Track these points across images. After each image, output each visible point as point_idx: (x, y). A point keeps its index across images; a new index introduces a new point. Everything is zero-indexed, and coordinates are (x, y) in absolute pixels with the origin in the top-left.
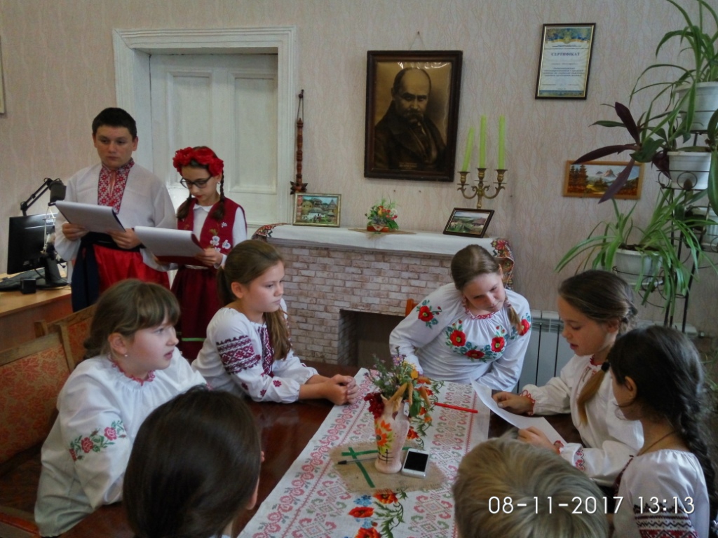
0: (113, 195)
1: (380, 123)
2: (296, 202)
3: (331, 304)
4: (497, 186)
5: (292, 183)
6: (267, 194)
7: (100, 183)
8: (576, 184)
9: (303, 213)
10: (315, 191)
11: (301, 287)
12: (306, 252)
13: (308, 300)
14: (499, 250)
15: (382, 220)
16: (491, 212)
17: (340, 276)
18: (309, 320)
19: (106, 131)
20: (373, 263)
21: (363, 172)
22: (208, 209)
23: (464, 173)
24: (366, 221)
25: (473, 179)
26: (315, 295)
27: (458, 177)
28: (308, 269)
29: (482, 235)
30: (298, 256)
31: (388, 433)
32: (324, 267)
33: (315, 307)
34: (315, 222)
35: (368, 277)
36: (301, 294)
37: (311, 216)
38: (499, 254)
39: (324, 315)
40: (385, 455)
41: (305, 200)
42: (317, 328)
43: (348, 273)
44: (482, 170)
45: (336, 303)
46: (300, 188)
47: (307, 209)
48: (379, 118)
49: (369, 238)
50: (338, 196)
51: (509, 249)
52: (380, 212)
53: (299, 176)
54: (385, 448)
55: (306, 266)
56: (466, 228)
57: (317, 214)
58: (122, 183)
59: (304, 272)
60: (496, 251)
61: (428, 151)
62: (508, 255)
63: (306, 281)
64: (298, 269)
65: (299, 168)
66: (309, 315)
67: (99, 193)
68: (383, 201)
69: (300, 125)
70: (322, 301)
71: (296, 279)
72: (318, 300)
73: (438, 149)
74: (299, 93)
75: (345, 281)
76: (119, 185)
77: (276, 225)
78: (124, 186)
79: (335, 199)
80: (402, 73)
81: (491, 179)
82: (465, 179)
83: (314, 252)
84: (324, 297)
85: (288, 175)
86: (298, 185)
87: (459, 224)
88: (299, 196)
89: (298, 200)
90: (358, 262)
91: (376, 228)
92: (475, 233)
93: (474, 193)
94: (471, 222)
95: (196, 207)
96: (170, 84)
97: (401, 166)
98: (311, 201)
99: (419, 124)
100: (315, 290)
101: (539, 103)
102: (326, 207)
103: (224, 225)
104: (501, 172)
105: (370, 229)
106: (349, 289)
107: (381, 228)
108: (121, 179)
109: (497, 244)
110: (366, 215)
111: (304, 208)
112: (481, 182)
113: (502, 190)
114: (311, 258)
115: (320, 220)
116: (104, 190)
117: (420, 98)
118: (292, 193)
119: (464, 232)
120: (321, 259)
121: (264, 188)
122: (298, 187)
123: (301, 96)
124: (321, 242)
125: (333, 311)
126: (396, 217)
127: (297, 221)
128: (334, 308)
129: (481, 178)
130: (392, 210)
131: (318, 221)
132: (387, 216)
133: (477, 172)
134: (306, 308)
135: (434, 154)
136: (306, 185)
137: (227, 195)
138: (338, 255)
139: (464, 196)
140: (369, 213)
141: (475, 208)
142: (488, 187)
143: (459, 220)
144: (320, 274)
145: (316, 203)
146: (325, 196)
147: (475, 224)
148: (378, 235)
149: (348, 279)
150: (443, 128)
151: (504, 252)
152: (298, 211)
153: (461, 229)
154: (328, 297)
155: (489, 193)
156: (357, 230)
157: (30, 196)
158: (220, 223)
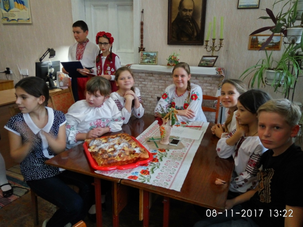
1: (174, 21)
2: (140, 55)
3: (153, 95)
4: (220, 46)
5: (139, 48)
6: (130, 53)
7: (77, 49)
8: (254, 45)
9: (143, 59)
10: (149, 51)
11: (142, 89)
12: (144, 75)
13: (145, 94)
14: (219, 72)
15: (173, 61)
16: (217, 57)
17: (157, 84)
18: (146, 101)
20: (170, 78)
21: (167, 42)
23: (207, 41)
24: (167, 62)
25: (210, 44)
26: (148, 92)
27: (205, 43)
28: (145, 81)
29: (213, 66)
30: (141, 76)
31: (164, 131)
32: (151, 81)
33: (148, 96)
34: (147, 63)
35: (168, 84)
37: (146, 61)
38: (218, 73)
39: (151, 99)
40: (163, 138)
41: (144, 54)
42: (148, 104)
43: (160, 83)
44: (214, 40)
45: (156, 95)
46: (142, 50)
47: (145, 58)
48: (173, 20)
49: (168, 68)
50: (157, 52)
51: (222, 71)
52: (172, 58)
53: (142, 45)
54: (163, 136)
55: (144, 80)
56: (207, 64)
57: (148, 60)
58: (84, 48)
59: (143, 83)
60: (218, 72)
61: (193, 32)
62: (222, 73)
63: (144, 86)
64: (141, 81)
65: (142, 41)
66: (145, 99)
67: (76, 52)
68: (174, 54)
69: (142, 24)
70: (150, 94)
71: (140, 85)
72: (149, 93)
73: (197, 31)
74: (142, 10)
75: (159, 86)
77: (132, 64)
79: (156, 54)
80: (182, 1)
81: (217, 43)
82: (207, 43)
83: (147, 75)
84: (151, 92)
85: (138, 45)
86: (141, 48)
87: (204, 62)
88: (141, 53)
89: (141, 55)
90: (164, 78)
91: (170, 64)
92: (210, 65)
93: (211, 49)
94: (209, 61)
95: (102, 57)
96: (92, 9)
97: (182, 39)
98: (146, 55)
99: (189, 22)
100: (147, 89)
101: (239, 10)
102: (152, 57)
103: (111, 62)
104: (221, 40)
105: (168, 65)
106: (160, 89)
107: (173, 64)
109: (218, 69)
110: (167, 59)
111: (143, 58)
112: (214, 45)
113: (221, 47)
114: (145, 77)
115: (150, 62)
117: (190, 10)
118: (139, 52)
119: (206, 65)
120: (150, 77)
121: (130, 51)
122: (142, 49)
123: (142, 12)
124: (149, 70)
125: (154, 98)
126: (179, 60)
127: (141, 63)
128: (155, 96)
129: (214, 43)
130: (177, 57)
131: (149, 62)
132: (175, 59)
133: (212, 40)
134: (144, 97)
135: (195, 34)
136: (145, 48)
138: (156, 76)
139: (207, 50)
140: (168, 59)
141: (211, 55)
142: (216, 47)
143: (204, 60)
144: (149, 83)
145: (148, 55)
146: (151, 52)
147: (210, 62)
148: (171, 67)
149: (160, 85)
150: (199, 22)
151: (221, 73)
152: (141, 59)
153: (205, 64)
154: (153, 92)
155: (216, 49)
156: (163, 65)
157: (42, 55)
158: (110, 62)
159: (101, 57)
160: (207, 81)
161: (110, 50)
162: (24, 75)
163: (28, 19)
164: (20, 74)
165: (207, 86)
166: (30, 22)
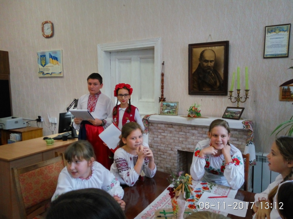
0: (93, 105)
1: (195, 72)
2: (160, 106)
3: (173, 148)
4: (245, 97)
5: (160, 98)
6: (151, 102)
7: (89, 100)
8: (286, 95)
9: (163, 110)
10: (169, 101)
11: (162, 140)
12: (163, 126)
13: (164, 145)
14: (246, 125)
15: (194, 112)
16: (243, 108)
17: (177, 136)
18: (165, 154)
20: (190, 130)
21: (188, 93)
22: (124, 109)
23: (231, 92)
24: (187, 113)
25: (235, 94)
26: (167, 143)
27: (229, 93)
28: (164, 132)
29: (238, 119)
30: (160, 127)
31: (176, 205)
32: (171, 132)
33: (167, 148)
34: (167, 113)
35: (188, 136)
36: (162, 143)
37: (166, 111)
38: (246, 127)
39: (171, 152)
40: (176, 215)
41: (163, 105)
42: (168, 157)
43: (180, 134)
44: (239, 90)
45: (176, 147)
46: (163, 100)
47: (164, 108)
48: (194, 70)
49: (188, 120)
50: (177, 103)
51: (250, 125)
52: (193, 109)
53: (162, 95)
55: (163, 132)
56: (232, 116)
57: (168, 110)
58: (96, 100)
59: (163, 134)
60: (245, 126)
61: (216, 83)
62: (250, 128)
63: (163, 137)
64: (160, 133)
65: (162, 92)
66: (165, 152)
67: (88, 104)
68: (195, 104)
69: (163, 75)
70: (170, 146)
71: (159, 137)
72: (168, 145)
73: (220, 82)
74: (162, 62)
75: (179, 138)
76: (95, 101)
77: (151, 115)
78: (96, 101)
79: (176, 104)
80: (203, 52)
81: (242, 94)
82: (232, 94)
83: (166, 126)
84: (171, 144)
85: (158, 95)
86: (162, 98)
87: (229, 114)
88: (161, 103)
89: (161, 105)
90: (184, 130)
91: (191, 116)
92: (236, 118)
93: (236, 100)
94: (234, 113)
95: (120, 109)
96: (117, 62)
97: (204, 89)
98: (166, 105)
99: (211, 72)
100: (167, 141)
101: (265, 60)
102: (172, 107)
103: (131, 116)
104: (247, 91)
105: (189, 116)
106: (181, 141)
107: (193, 116)
108: (96, 99)
109: (245, 123)
110: (187, 110)
111: (163, 108)
112: (238, 96)
113: (248, 99)
114: (165, 128)
115: (170, 112)
116: (90, 103)
117: (211, 61)
118: (159, 102)
119: (231, 117)
120: (169, 128)
121: (151, 100)
123: (163, 64)
124: (168, 121)
125: (174, 150)
126: (200, 111)
127: (160, 113)
128: (175, 149)
129: (238, 94)
130: (198, 108)
131: (169, 113)
132: (196, 111)
133: (237, 91)
134: (163, 149)
135: (218, 84)
136: (165, 98)
138: (176, 127)
139: (232, 102)
140: (189, 110)
141: (236, 107)
142: (241, 98)
143: (229, 112)
144: (169, 135)
145: (168, 106)
146: (172, 103)
147: (236, 114)
148: (191, 119)
149: (180, 137)
150: (222, 72)
151: (248, 127)
152: (161, 109)
153: (230, 116)
154: (172, 145)
155: (243, 100)
156: (183, 117)
157: (69, 105)
159: (118, 108)
160: (233, 135)
161: (128, 102)
162: (53, 123)
163: (60, 73)
164: (49, 122)
165: (233, 140)
166: (62, 75)
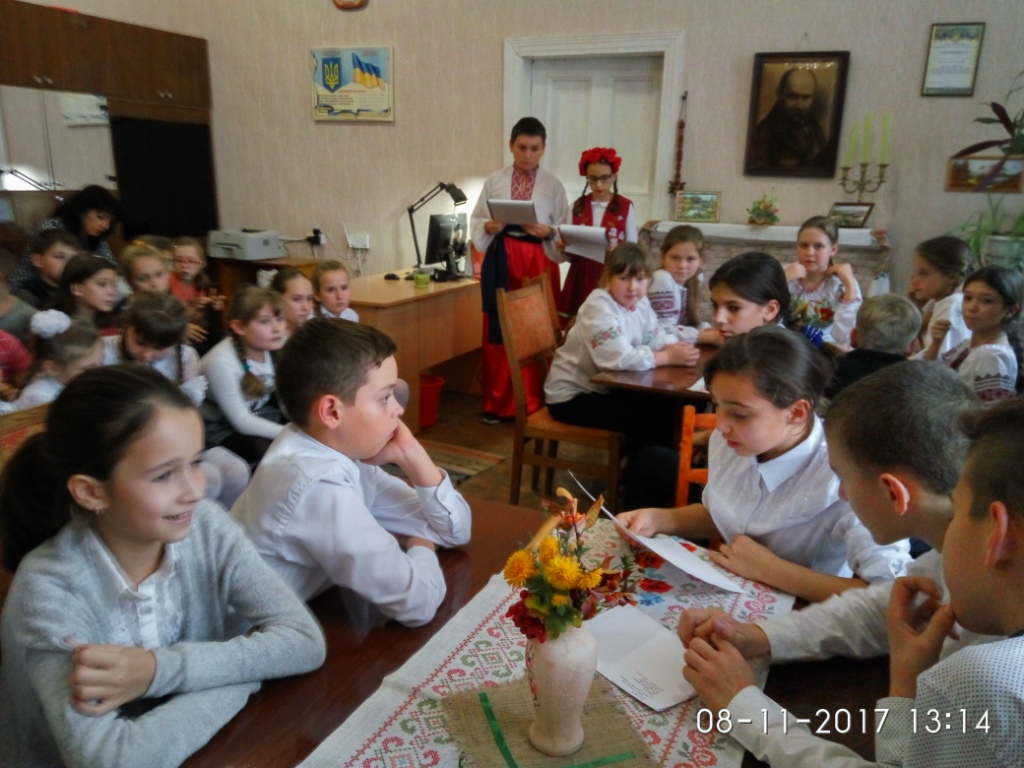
2: (677, 200)
4: (879, 180)
5: (670, 182)
6: (638, 195)
7: (513, 184)
8: (959, 179)
9: (684, 210)
14: (877, 238)
15: (764, 213)
16: (872, 205)
19: (524, 139)
21: (743, 171)
22: (605, 204)
23: (846, 169)
24: (748, 216)
25: (855, 175)
27: (839, 174)
29: (862, 226)
34: (695, 218)
37: (691, 213)
38: (877, 242)
41: (685, 198)
44: (864, 166)
46: (679, 187)
47: (687, 206)
48: (762, 117)
50: (718, 193)
51: (887, 237)
52: (761, 207)
53: (678, 175)
56: (846, 221)
57: (697, 211)
58: (531, 183)
60: (875, 239)
61: (810, 149)
62: (886, 242)
65: (678, 167)
68: (765, 196)
69: (681, 125)
73: (820, 146)
74: (681, 94)
76: (529, 185)
77: (659, 220)
78: (532, 186)
79: (715, 197)
80: (788, 74)
81: (872, 173)
82: (847, 174)
85: (667, 174)
86: (677, 184)
87: (840, 217)
88: (680, 194)
89: (680, 198)
91: (757, 221)
92: (855, 225)
93: (855, 188)
94: (851, 215)
95: (593, 203)
96: (550, 88)
97: (782, 163)
98: (692, 199)
99: (802, 122)
101: (927, 102)
102: (706, 205)
103: (620, 218)
104: (883, 166)
105: (752, 222)
107: (763, 221)
108: (530, 180)
109: (876, 233)
110: (747, 210)
111: (684, 206)
112: (863, 177)
113: (883, 184)
115: (700, 216)
116: (516, 189)
117: (805, 97)
118: (672, 191)
119: (843, 224)
122: (676, 186)
123: (684, 98)
126: (777, 211)
127: (679, 217)
129: (863, 173)
130: (773, 204)
132: (768, 210)
133: (860, 167)
135: (816, 151)
136: (684, 184)
137: (620, 193)
138: (720, 248)
139: (845, 191)
140: (751, 208)
141: (856, 201)
142: (869, 182)
143: (839, 214)
145: (696, 201)
146: (705, 193)
147: (855, 217)
148: (760, 227)
150: (826, 124)
151: (883, 240)
152: (679, 208)
155: (869, 187)
156: (738, 223)
157: (418, 200)
158: (617, 216)
161: (612, 190)
162: (358, 249)
163: (386, 111)
164: (348, 246)
166: (390, 118)
